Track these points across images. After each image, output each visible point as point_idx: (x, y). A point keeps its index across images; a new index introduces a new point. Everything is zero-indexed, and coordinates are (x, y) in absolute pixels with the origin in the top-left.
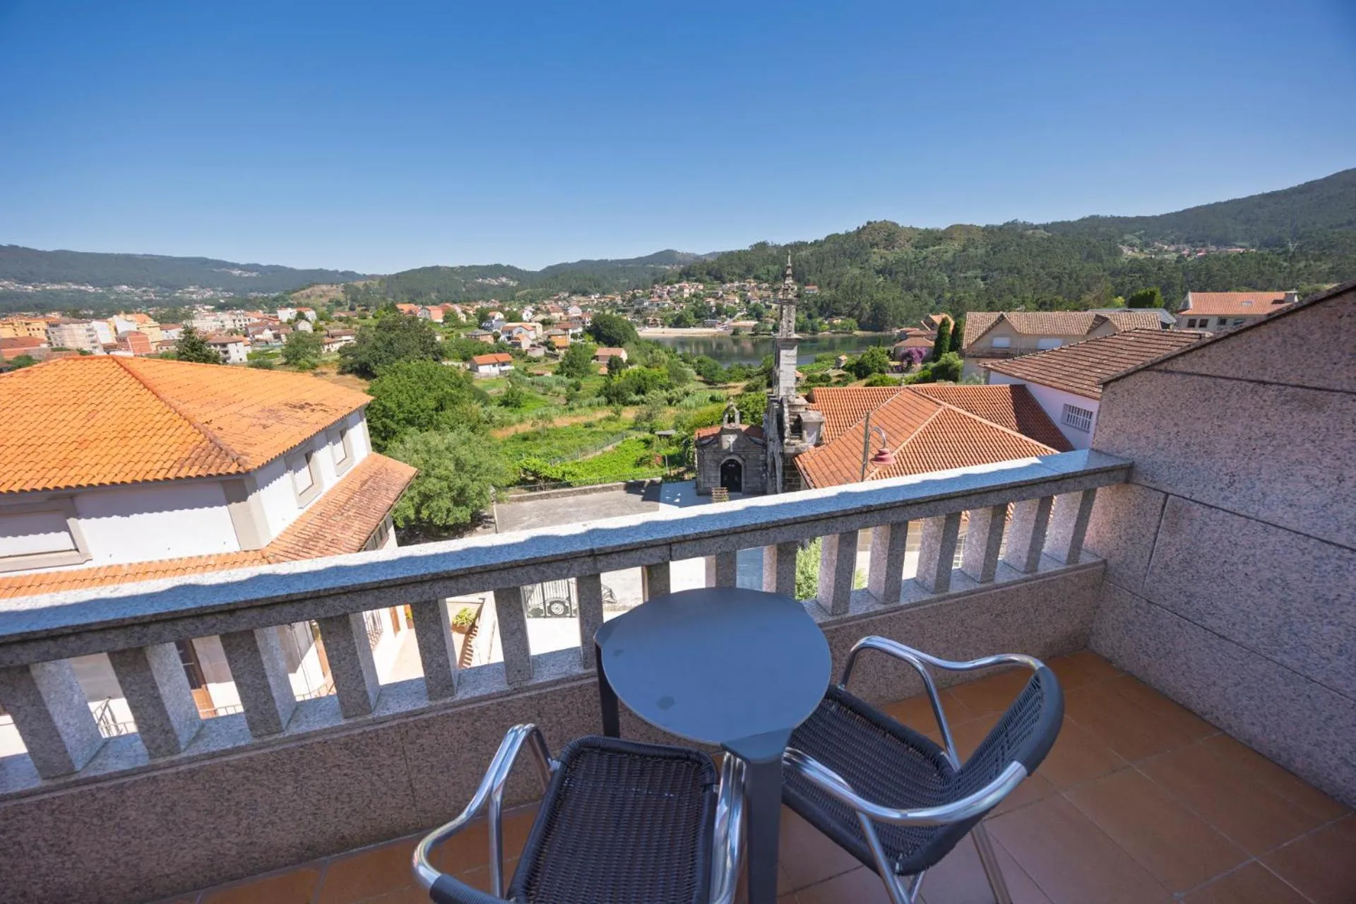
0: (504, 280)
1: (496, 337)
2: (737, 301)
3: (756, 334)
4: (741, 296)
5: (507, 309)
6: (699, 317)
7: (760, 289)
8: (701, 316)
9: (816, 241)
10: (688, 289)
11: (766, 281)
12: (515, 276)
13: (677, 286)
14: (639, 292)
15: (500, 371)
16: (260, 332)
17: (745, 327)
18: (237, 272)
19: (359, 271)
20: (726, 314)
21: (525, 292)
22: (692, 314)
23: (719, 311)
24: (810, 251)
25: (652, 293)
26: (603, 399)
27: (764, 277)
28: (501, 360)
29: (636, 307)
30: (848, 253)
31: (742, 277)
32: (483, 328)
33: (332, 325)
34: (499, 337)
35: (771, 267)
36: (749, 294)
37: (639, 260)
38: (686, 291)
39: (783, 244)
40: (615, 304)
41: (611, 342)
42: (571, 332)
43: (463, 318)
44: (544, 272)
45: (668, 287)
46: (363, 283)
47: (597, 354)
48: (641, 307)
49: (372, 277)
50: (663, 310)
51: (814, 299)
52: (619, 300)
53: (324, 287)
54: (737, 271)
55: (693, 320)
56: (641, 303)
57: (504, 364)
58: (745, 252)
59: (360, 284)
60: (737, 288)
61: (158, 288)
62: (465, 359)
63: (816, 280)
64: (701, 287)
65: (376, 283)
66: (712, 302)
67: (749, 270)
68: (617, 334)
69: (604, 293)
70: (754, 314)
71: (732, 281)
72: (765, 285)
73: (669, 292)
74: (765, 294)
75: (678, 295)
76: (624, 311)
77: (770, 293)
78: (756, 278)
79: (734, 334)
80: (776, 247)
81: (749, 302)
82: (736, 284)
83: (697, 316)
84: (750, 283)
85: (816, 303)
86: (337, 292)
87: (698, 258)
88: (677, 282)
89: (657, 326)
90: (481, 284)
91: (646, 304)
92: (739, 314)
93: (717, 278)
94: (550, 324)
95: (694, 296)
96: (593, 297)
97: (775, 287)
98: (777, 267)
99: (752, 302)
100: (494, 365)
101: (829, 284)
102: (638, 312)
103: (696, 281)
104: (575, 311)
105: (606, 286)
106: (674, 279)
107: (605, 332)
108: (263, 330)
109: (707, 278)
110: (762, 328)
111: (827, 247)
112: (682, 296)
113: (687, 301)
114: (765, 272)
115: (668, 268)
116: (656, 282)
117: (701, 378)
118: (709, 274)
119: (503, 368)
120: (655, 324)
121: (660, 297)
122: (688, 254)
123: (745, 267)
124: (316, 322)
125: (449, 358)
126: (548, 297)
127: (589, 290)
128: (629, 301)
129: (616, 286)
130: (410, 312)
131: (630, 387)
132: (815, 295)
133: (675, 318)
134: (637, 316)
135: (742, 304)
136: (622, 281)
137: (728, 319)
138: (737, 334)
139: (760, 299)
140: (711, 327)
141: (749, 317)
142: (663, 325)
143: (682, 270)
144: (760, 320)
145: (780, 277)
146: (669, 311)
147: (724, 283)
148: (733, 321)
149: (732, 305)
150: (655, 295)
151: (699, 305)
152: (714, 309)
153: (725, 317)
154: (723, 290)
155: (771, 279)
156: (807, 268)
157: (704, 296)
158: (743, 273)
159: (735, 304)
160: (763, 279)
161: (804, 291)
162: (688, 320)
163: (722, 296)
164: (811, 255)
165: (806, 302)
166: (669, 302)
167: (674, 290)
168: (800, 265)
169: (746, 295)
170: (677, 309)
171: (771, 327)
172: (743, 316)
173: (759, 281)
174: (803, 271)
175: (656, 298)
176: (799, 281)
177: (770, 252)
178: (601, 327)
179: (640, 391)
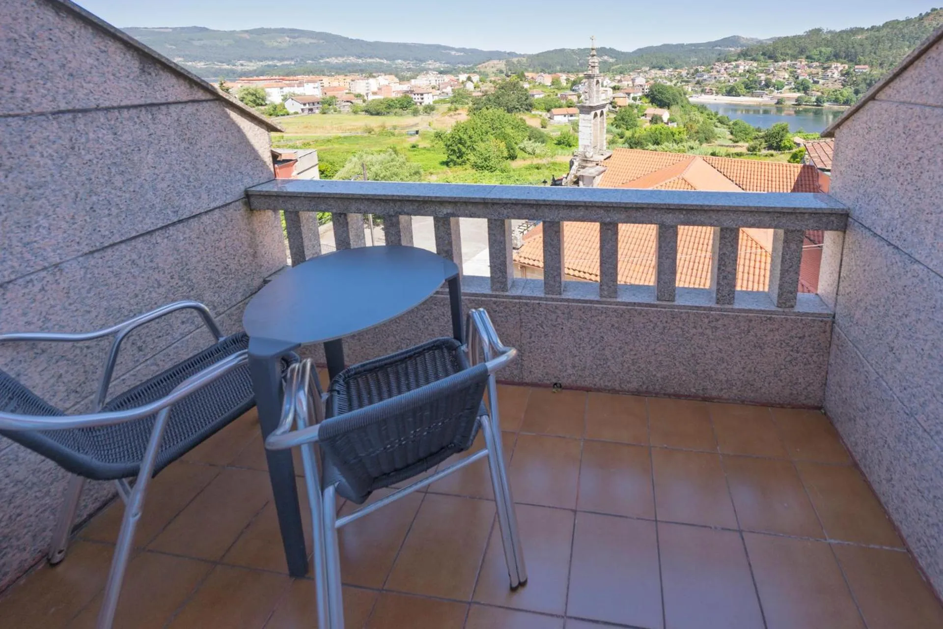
0: (606, 58)
1: (579, 96)
3: (799, 105)
4: (791, 72)
6: (749, 89)
7: (810, 67)
9: (873, 27)
10: (744, 66)
11: (817, 61)
12: (613, 55)
13: (734, 63)
14: (701, 68)
15: (568, 120)
17: (789, 99)
20: (774, 86)
21: (619, 66)
22: (743, 86)
23: (767, 85)
24: (865, 35)
25: (712, 68)
27: (816, 57)
28: (570, 113)
29: (697, 79)
30: (907, 37)
31: (795, 57)
32: (572, 90)
35: (823, 49)
36: (799, 71)
37: (708, 44)
38: (742, 67)
39: (838, 30)
40: (681, 76)
41: (662, 104)
42: (632, 95)
43: (564, 83)
45: (727, 64)
47: (645, 112)
48: (701, 79)
50: (720, 82)
51: (862, 77)
52: (684, 73)
53: (496, 62)
54: (790, 52)
55: (743, 90)
56: (703, 75)
57: (571, 116)
58: (799, 37)
59: (515, 60)
60: (789, 65)
62: (548, 110)
63: (867, 60)
64: (755, 64)
65: (525, 59)
66: (763, 77)
67: (802, 52)
68: (668, 99)
70: (801, 88)
71: (784, 60)
72: (815, 64)
73: (726, 69)
74: (814, 71)
75: (734, 71)
76: (687, 82)
77: (819, 70)
78: (807, 57)
79: (778, 103)
81: (797, 78)
82: (788, 62)
83: (747, 87)
84: (801, 62)
85: (865, 80)
86: (502, 65)
87: (758, 42)
88: (736, 60)
89: (712, 94)
91: (705, 77)
92: (786, 87)
93: (770, 58)
94: (618, 89)
95: (748, 71)
96: (667, 70)
97: (826, 65)
98: (829, 49)
99: (801, 78)
100: (565, 116)
101: (881, 64)
102: (698, 83)
103: (752, 60)
104: (640, 80)
105: (678, 62)
106: (733, 58)
107: (659, 96)
109: (762, 57)
110: (806, 100)
111: (885, 31)
112: (737, 72)
113: (741, 75)
114: (818, 53)
115: (733, 49)
116: (718, 60)
118: (764, 54)
119: (570, 118)
120: (710, 92)
121: (718, 72)
122: (752, 39)
123: (798, 50)
124: (477, 83)
126: (633, 70)
128: (693, 74)
129: (686, 63)
130: (533, 78)
132: (863, 73)
133: (728, 89)
134: (697, 85)
135: (791, 79)
136: (692, 60)
137: (776, 91)
138: (781, 104)
139: (809, 75)
140: (758, 97)
141: (796, 90)
142: (717, 93)
143: (742, 51)
144: (805, 93)
145: (832, 57)
146: (724, 82)
147: (777, 62)
148: (781, 93)
149: (782, 80)
150: (714, 71)
151: (751, 79)
152: (763, 83)
153: (773, 89)
154: (775, 67)
155: (823, 60)
156: (859, 49)
157: (757, 72)
158: (795, 53)
159: (784, 78)
160: (814, 59)
161: (854, 70)
162: (739, 91)
163: (773, 72)
164: (866, 39)
165: (854, 79)
166: (725, 75)
167: (731, 66)
168: (853, 47)
169: (796, 72)
170: (731, 81)
171: (814, 99)
172: (790, 89)
173: (810, 60)
174: (856, 52)
175: (714, 73)
176: (851, 61)
177: (824, 37)
178: (655, 93)
179: (656, 142)
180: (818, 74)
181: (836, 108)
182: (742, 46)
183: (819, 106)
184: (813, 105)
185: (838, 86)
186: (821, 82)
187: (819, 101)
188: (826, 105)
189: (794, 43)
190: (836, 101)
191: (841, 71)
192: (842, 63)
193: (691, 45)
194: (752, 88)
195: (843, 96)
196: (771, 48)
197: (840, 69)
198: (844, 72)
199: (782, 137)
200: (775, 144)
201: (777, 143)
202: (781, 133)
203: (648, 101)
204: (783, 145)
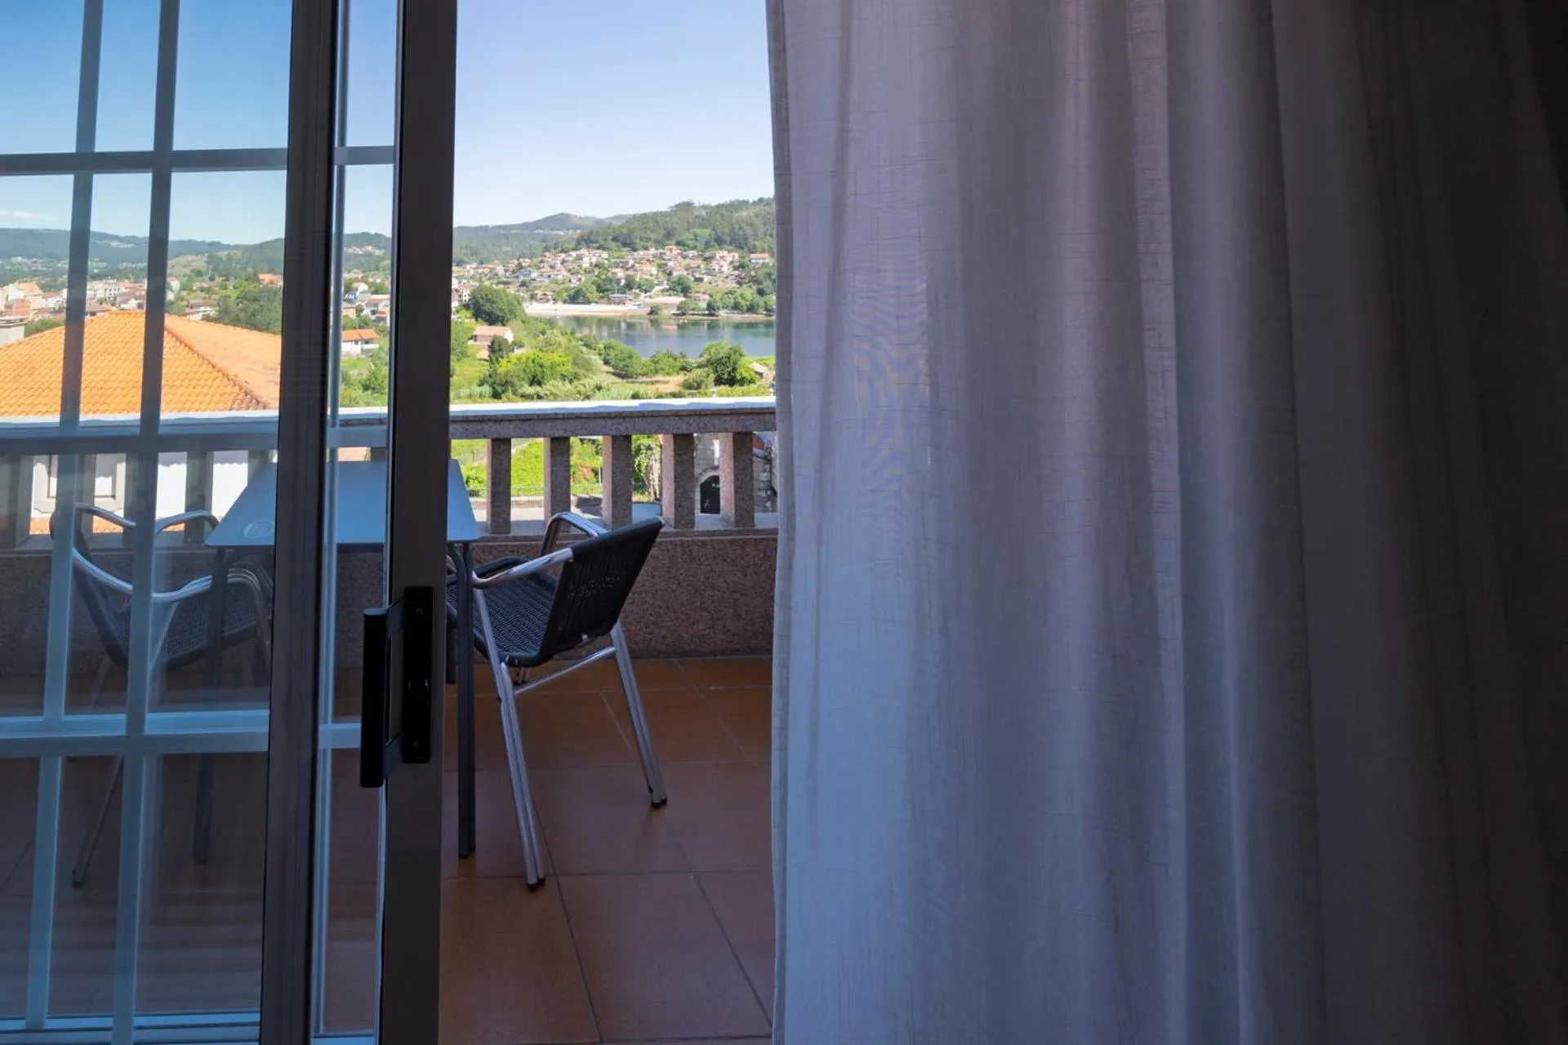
0: (370, 248)
1: (359, 310)
3: (684, 314)
4: (660, 266)
5: (371, 280)
6: (603, 291)
7: (685, 258)
8: (604, 289)
9: (761, 200)
10: (589, 257)
11: (694, 248)
12: (381, 245)
13: (574, 254)
14: (526, 262)
15: (363, 350)
16: (126, 301)
17: (666, 305)
18: (115, 244)
19: (225, 242)
20: (639, 287)
22: (594, 287)
23: (629, 285)
24: (752, 211)
25: (542, 262)
26: (487, 389)
27: (690, 243)
28: (365, 337)
29: (522, 278)
31: (660, 244)
32: (346, 301)
33: (193, 295)
34: (362, 310)
35: (699, 231)
36: (671, 264)
37: (526, 225)
38: (586, 260)
39: (714, 204)
40: (496, 275)
41: (492, 319)
45: (563, 256)
46: (226, 253)
47: (475, 333)
48: (528, 279)
49: (237, 247)
50: (556, 282)
51: (764, 271)
52: (500, 270)
53: (190, 258)
54: (653, 236)
55: (593, 294)
56: (529, 273)
57: (367, 342)
58: (663, 214)
59: (223, 254)
60: (654, 256)
61: (46, 259)
63: (764, 245)
64: (605, 255)
65: (239, 253)
66: (620, 273)
67: (669, 235)
68: (501, 310)
69: (482, 263)
70: (679, 288)
71: (646, 248)
72: (692, 253)
73: (563, 262)
74: (693, 264)
75: (574, 265)
76: (507, 283)
77: (700, 261)
78: (678, 244)
79: (651, 313)
80: (704, 207)
81: (670, 274)
82: (652, 251)
83: (600, 289)
84: (671, 250)
85: (768, 275)
86: (200, 262)
87: (599, 222)
88: (574, 250)
89: (548, 301)
91: (534, 275)
92: (657, 288)
93: (625, 245)
95: (596, 266)
96: (468, 267)
97: (707, 254)
98: (707, 231)
99: (675, 274)
100: (356, 342)
102: (523, 284)
103: (598, 248)
105: (485, 254)
106: (571, 246)
107: (487, 307)
108: (129, 299)
109: (613, 245)
110: (692, 306)
112: (580, 266)
113: (587, 271)
114: (692, 237)
115: (561, 233)
116: (546, 249)
117: (610, 369)
118: (615, 239)
119: (367, 347)
120: (544, 299)
121: (552, 267)
122: (587, 218)
123: (663, 232)
124: (179, 292)
127: (466, 259)
128: (514, 272)
129: (497, 255)
130: (272, 282)
131: (522, 375)
132: (764, 265)
133: (572, 292)
134: (523, 288)
135: (661, 276)
136: (504, 249)
137: (643, 295)
138: (657, 314)
139: (687, 270)
140: (619, 304)
141: (671, 292)
142: (555, 301)
143: (582, 236)
144: (685, 296)
145: (713, 243)
146: (563, 283)
147: (635, 250)
148: (650, 297)
149: (648, 277)
150: (546, 265)
151: (603, 277)
152: (623, 282)
153: (637, 291)
154: (634, 259)
155: (700, 246)
156: (749, 231)
157: (610, 266)
158: (660, 238)
159: (651, 275)
160: (688, 246)
161: (750, 261)
162: (588, 295)
163: (633, 266)
164: (757, 216)
165: (753, 273)
166: (564, 272)
167: (570, 259)
168: (740, 228)
169: (666, 264)
170: (573, 281)
171: (703, 305)
172: (662, 291)
173: (683, 248)
174: (745, 235)
175: (547, 269)
176: (741, 248)
177: (696, 213)
178: (481, 301)
179: (535, 381)
180: (699, 267)
181: (737, 317)
182: (575, 228)
183: (712, 315)
184: (704, 315)
185: (732, 285)
186: (706, 279)
187: (711, 308)
188: (723, 313)
189: (657, 222)
190: (736, 307)
191: (731, 263)
192: (729, 251)
193: (500, 227)
194: (607, 290)
195: (745, 300)
196: (625, 231)
197: (729, 259)
198: (737, 264)
199: (735, 364)
200: (726, 376)
201: (729, 373)
202: (733, 357)
203: (469, 314)
204: (738, 377)
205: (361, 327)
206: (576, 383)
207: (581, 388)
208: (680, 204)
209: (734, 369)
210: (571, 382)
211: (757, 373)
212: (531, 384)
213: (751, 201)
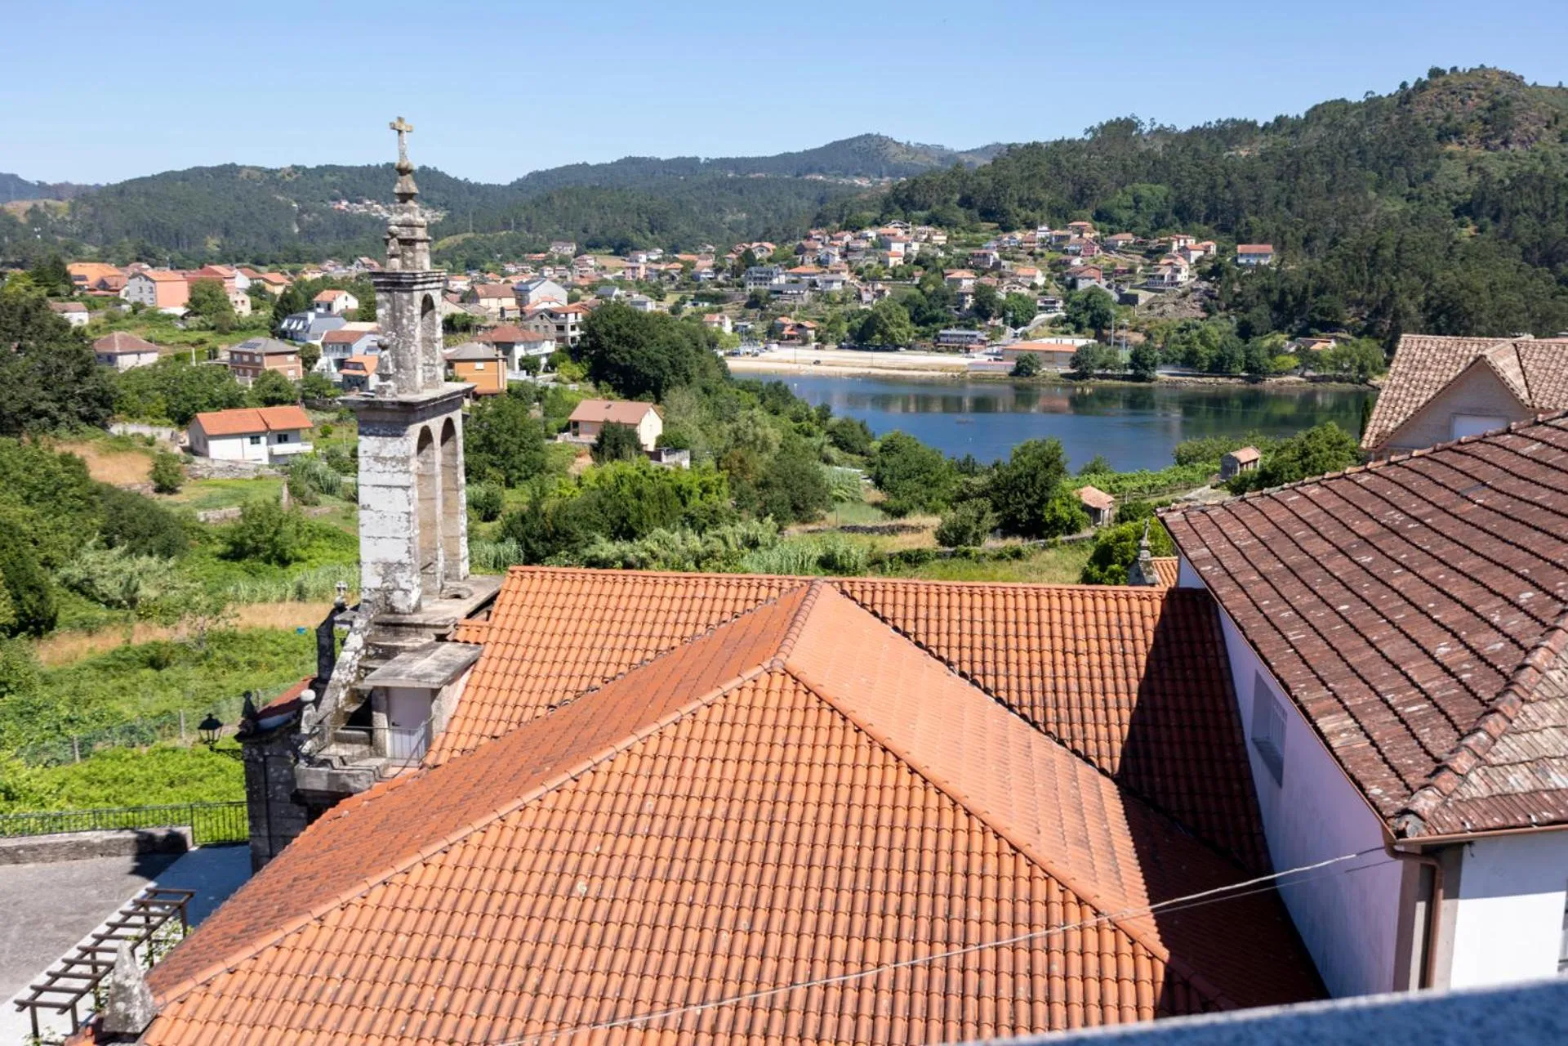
1: (309, 360)
2: (1040, 280)
3: (1083, 376)
4: (1054, 266)
6: (925, 323)
7: (1107, 248)
8: (932, 317)
9: (1280, 120)
10: (905, 242)
11: (1129, 227)
12: (437, 196)
13: (871, 233)
14: (763, 250)
15: (271, 456)
17: (1052, 355)
20: (1003, 315)
21: (459, 238)
22: (906, 314)
23: (984, 308)
24: (1261, 145)
25: (801, 250)
27: (1125, 215)
28: (276, 425)
29: (751, 287)
30: (1371, 155)
31: (1060, 215)
32: (283, 335)
34: (315, 359)
35: (1144, 189)
36: (1077, 262)
37: (786, 160)
38: (897, 248)
39: (1184, 127)
40: (695, 278)
41: (630, 384)
42: (519, 352)
43: (243, 308)
44: (520, 186)
45: (848, 237)
46: (27, 205)
47: (574, 417)
48: (765, 288)
49: (57, 191)
50: (828, 299)
51: (1258, 282)
52: (704, 266)
54: (1046, 197)
55: (905, 329)
56: (770, 276)
57: (283, 438)
58: (1072, 147)
60: (1044, 243)
62: (183, 419)
63: (1270, 226)
64: (940, 238)
65: (64, 205)
66: (967, 281)
67: (1081, 197)
68: (653, 363)
70: (1085, 318)
71: (1031, 226)
72: (1123, 238)
73: (847, 251)
74: (1122, 262)
75: (872, 261)
76: (716, 299)
77: (1138, 259)
78: (1100, 216)
79: (1017, 372)
80: (1161, 132)
81: (1073, 285)
82: (1043, 232)
83: (919, 317)
84: (1080, 231)
85: (1266, 291)
88: (877, 223)
89: (805, 342)
90: (344, 216)
91: (780, 280)
92: (1041, 316)
93: (987, 214)
94: (466, 328)
95: (918, 262)
96: (638, 257)
97: (1154, 244)
98: (1162, 189)
99: (1083, 285)
100: (255, 438)
101: (1307, 241)
102: (754, 302)
103: (928, 223)
104: (547, 294)
106: (869, 215)
107: (621, 355)
109: (960, 215)
110: (1102, 358)
111: (1312, 135)
112: (883, 263)
113: (895, 275)
114: (1129, 201)
115: (865, 183)
116: (820, 221)
117: (877, 495)
118: (966, 202)
119: (280, 449)
120: (798, 337)
121: (820, 263)
122: (925, 149)
123: (1070, 188)
125: (134, 415)
126: (517, 256)
128: (735, 272)
129: (710, 229)
130: (103, 284)
131: (596, 516)
132: (1261, 270)
133: (857, 323)
134: (752, 312)
135: (1055, 290)
136: (729, 218)
137: (1010, 331)
138: (1029, 374)
139: (1107, 276)
140: (956, 350)
141: (1071, 326)
142: (822, 341)
143: (895, 190)
144: (1099, 336)
145: (1170, 217)
146: (844, 301)
147: (1007, 229)
148: (1025, 336)
149: (1025, 291)
150: (808, 259)
151: (930, 288)
152: (970, 301)
153: (999, 322)
154: (1001, 249)
155: (1145, 224)
156: (1247, 194)
157: (948, 264)
158: (1063, 201)
159: (1033, 287)
160: (1119, 222)
161: (1235, 260)
162: (893, 330)
163: (997, 265)
164: (1264, 157)
165: (1237, 289)
166: (846, 276)
167: (863, 244)
168: (1229, 185)
169: (1067, 264)
170: (866, 297)
171: (1124, 356)
172: (1053, 323)
173: (1107, 227)
174: (1237, 201)
175: (809, 267)
176: (1224, 229)
177: (1143, 148)
178: (606, 341)
179: (625, 531)
180: (1132, 271)
181: (1191, 382)
182: (895, 172)
183: (1142, 378)
184: (1125, 378)
185: (1192, 312)
186: (1144, 297)
187: (1140, 363)
188: (1162, 374)
189: (1058, 164)
190: (1190, 361)
191: (1199, 261)
192: (1200, 238)
193: (725, 163)
194: (934, 319)
195: (1209, 346)
196: (988, 183)
197: (1195, 255)
198: (1209, 266)
199: (1045, 488)
200: (1025, 516)
201: (1031, 508)
202: (1041, 476)
203: (578, 371)
204: (1048, 517)
205: (270, 402)
206: (710, 533)
207: (718, 545)
208: (1110, 124)
209: (1043, 501)
210: (701, 531)
211: (1086, 508)
212: (613, 538)
213: (1260, 124)
